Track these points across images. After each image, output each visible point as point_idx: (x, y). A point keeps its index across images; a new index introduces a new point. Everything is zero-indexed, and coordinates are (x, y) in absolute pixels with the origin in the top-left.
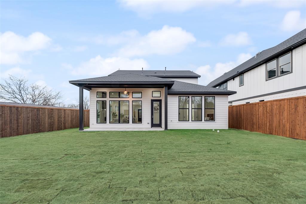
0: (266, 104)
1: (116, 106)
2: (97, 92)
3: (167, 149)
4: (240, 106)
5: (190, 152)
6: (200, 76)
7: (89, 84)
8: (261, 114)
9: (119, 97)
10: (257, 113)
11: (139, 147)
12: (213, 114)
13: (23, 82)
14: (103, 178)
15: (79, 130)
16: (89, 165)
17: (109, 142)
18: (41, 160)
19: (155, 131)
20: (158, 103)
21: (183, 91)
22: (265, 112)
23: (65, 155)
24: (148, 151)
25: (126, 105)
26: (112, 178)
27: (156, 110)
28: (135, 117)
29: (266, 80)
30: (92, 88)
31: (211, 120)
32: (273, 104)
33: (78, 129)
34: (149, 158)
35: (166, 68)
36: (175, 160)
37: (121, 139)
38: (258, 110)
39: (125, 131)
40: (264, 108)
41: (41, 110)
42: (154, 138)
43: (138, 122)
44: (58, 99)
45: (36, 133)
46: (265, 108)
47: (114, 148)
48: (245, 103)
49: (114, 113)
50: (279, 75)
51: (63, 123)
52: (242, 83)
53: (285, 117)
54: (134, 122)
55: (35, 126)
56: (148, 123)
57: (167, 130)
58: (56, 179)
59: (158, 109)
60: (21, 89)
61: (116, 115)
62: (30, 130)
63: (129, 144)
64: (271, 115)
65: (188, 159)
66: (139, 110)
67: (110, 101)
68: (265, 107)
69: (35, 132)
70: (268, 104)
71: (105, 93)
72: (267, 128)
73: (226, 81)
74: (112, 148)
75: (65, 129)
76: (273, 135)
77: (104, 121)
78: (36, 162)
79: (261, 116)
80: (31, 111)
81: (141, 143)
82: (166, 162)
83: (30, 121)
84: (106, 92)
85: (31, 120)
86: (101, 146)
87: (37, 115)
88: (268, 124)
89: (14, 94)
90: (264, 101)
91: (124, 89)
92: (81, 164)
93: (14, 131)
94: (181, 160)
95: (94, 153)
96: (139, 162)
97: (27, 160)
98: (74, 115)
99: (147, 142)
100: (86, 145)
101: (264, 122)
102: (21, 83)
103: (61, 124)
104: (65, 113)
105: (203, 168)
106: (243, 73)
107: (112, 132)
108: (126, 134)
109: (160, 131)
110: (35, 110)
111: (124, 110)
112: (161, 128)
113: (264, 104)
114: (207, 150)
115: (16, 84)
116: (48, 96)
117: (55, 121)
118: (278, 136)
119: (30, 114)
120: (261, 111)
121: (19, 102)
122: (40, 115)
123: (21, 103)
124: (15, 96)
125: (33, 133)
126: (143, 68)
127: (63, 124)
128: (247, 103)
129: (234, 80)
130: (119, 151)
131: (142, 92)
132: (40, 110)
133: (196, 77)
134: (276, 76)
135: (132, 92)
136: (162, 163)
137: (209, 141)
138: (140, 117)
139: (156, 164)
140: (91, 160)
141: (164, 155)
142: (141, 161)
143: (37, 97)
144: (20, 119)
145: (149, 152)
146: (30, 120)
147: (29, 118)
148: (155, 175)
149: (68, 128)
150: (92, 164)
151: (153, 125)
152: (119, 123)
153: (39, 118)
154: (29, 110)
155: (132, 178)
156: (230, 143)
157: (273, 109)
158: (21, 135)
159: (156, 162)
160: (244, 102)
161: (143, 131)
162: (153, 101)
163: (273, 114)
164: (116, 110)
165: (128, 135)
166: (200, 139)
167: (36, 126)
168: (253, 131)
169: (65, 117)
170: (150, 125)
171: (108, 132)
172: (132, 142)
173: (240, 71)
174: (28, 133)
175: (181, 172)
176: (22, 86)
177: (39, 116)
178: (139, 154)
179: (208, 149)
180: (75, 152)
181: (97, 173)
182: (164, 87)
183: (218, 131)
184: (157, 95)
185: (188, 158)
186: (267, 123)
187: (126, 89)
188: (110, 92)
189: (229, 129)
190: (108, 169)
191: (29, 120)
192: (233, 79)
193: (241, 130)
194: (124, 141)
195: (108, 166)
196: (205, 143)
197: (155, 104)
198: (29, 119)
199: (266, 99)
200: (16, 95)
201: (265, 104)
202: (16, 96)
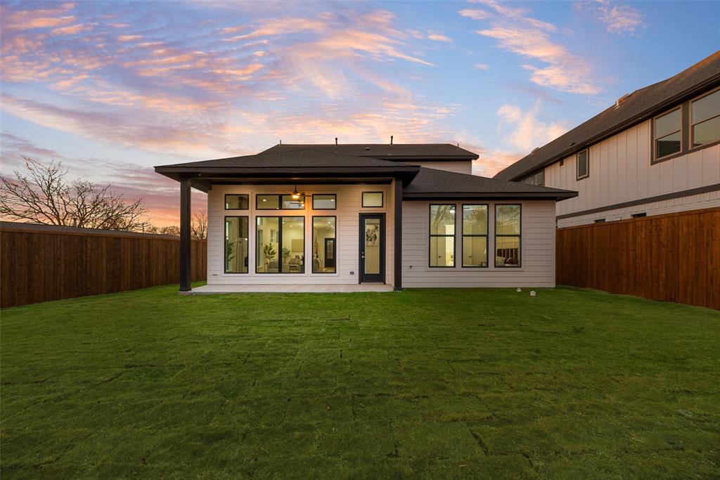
0: (656, 222)
1: (272, 231)
2: (226, 195)
3: (412, 348)
4: (581, 228)
5: (480, 361)
6: (476, 157)
7: (204, 175)
8: (644, 250)
9: (281, 208)
10: (631, 248)
11: (333, 341)
12: (516, 250)
13: (56, 175)
14: (224, 463)
15: (181, 290)
16: (189, 405)
17: (253, 325)
18: (51, 387)
19: (371, 294)
20: (378, 221)
21: (441, 190)
22: (654, 244)
23: (127, 367)
24: (360, 357)
25: (297, 228)
26: (252, 461)
27: (371, 240)
28: (317, 257)
29: (653, 163)
30: (213, 186)
31: (507, 263)
32: (678, 223)
33: (178, 287)
34: (367, 381)
35: (392, 137)
36: (444, 388)
37: (284, 316)
38: (634, 238)
39: (295, 293)
40: (651, 232)
41: (89, 239)
42: (370, 312)
43: (324, 270)
44: (138, 214)
45: (77, 297)
46: (654, 233)
47: (264, 344)
48: (593, 223)
49: (267, 247)
50: (690, 148)
51: (146, 272)
52: (583, 172)
53: (714, 255)
54: (315, 270)
55: (75, 280)
56: (352, 273)
57: (402, 289)
58: (70, 467)
59: (376, 237)
60: (51, 191)
61: (273, 253)
62: (63, 291)
63: (305, 330)
64: (672, 251)
65: (486, 387)
66: (327, 240)
67: (257, 217)
68: (654, 231)
69: (75, 293)
70: (665, 223)
71: (245, 199)
72: (661, 285)
73: (540, 169)
74: (258, 344)
75: (148, 287)
76: (679, 304)
77: (243, 267)
78: (37, 393)
79: (641, 255)
80: (65, 243)
81: (338, 328)
82: (418, 397)
83: (63, 267)
84: (248, 195)
85: (65, 265)
86: (229, 337)
87: (79, 254)
88: (663, 275)
89: (38, 204)
90: (644, 214)
91: (293, 186)
92: (166, 401)
93: (21, 292)
94: (464, 390)
95: (207, 361)
96: (338, 394)
97: (13, 384)
98: (171, 252)
99: (353, 325)
100: (190, 334)
101: (651, 269)
102: (53, 177)
103: (141, 273)
104: (149, 248)
105: (542, 423)
106: (588, 147)
107: (260, 295)
108: (296, 302)
109: (382, 293)
110: (76, 242)
111: (293, 241)
112: (385, 283)
113: (651, 222)
114: (527, 352)
115: (42, 180)
116: (115, 208)
117: (124, 266)
118: (692, 307)
119: (63, 250)
120: (644, 240)
121: (47, 221)
122: (86, 253)
123: (51, 223)
124: (38, 208)
125: (67, 297)
126: (336, 139)
127: (144, 274)
128: (597, 221)
129: (562, 164)
130: (277, 355)
131: (335, 195)
132: (86, 241)
133: (468, 157)
134: (681, 151)
135: (313, 195)
136: (408, 400)
137: (522, 323)
138: (328, 258)
139: (389, 402)
140: (196, 388)
141: (407, 370)
142: (343, 390)
143: (89, 210)
144: (36, 263)
145: (362, 359)
146: (63, 264)
147: (59, 259)
148: (394, 452)
149: (157, 285)
150: (198, 403)
151: (364, 278)
152: (280, 272)
153: (84, 260)
154: (61, 242)
155: (319, 464)
156: (583, 328)
157: (679, 236)
158: (38, 302)
159: (389, 395)
160: (589, 220)
161: (339, 293)
162: (363, 217)
163: (678, 248)
164: (272, 240)
165: (301, 306)
166: (494, 317)
167: (77, 279)
168: (621, 292)
169: (149, 257)
170: (356, 277)
171: (251, 295)
172: (314, 325)
173: (579, 141)
174: (55, 296)
175: (476, 437)
176: (54, 185)
177: (84, 255)
178: (336, 364)
179: (529, 350)
180: (155, 358)
181: (210, 439)
182: (392, 180)
183: (533, 293)
184: (374, 201)
185: (480, 380)
186: (659, 272)
187: (298, 187)
188: (257, 195)
189: (556, 287)
190: (242, 422)
191: (58, 265)
192: (559, 163)
193: (583, 289)
194: (293, 321)
195: (245, 411)
196: (511, 330)
197: (370, 224)
198: (59, 262)
199: (652, 210)
200: (41, 206)
201: (654, 224)
202: (40, 209)
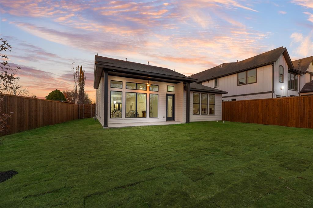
2: (111, 80)
8: (241, 109)
9: (136, 89)
10: (237, 109)
15: (104, 127)
20: (172, 97)
29: (238, 86)
35: (148, 62)
48: (231, 101)
50: (248, 83)
51: (35, 119)
53: (259, 111)
54: (151, 116)
57: (189, 122)
64: (248, 110)
67: (126, 92)
72: (246, 119)
84: (122, 82)
90: (235, 99)
103: (33, 120)
104: (36, 105)
106: (218, 78)
112: (175, 121)
117: (25, 116)
126: (126, 58)
129: (209, 82)
134: (246, 83)
152: (136, 117)
157: (250, 106)
162: (167, 95)
163: (250, 109)
170: (165, 119)
173: (215, 76)
177: (6, 109)
183: (224, 122)
184: (171, 89)
186: (245, 115)
188: (126, 82)
189: (222, 120)
197: (169, 98)
